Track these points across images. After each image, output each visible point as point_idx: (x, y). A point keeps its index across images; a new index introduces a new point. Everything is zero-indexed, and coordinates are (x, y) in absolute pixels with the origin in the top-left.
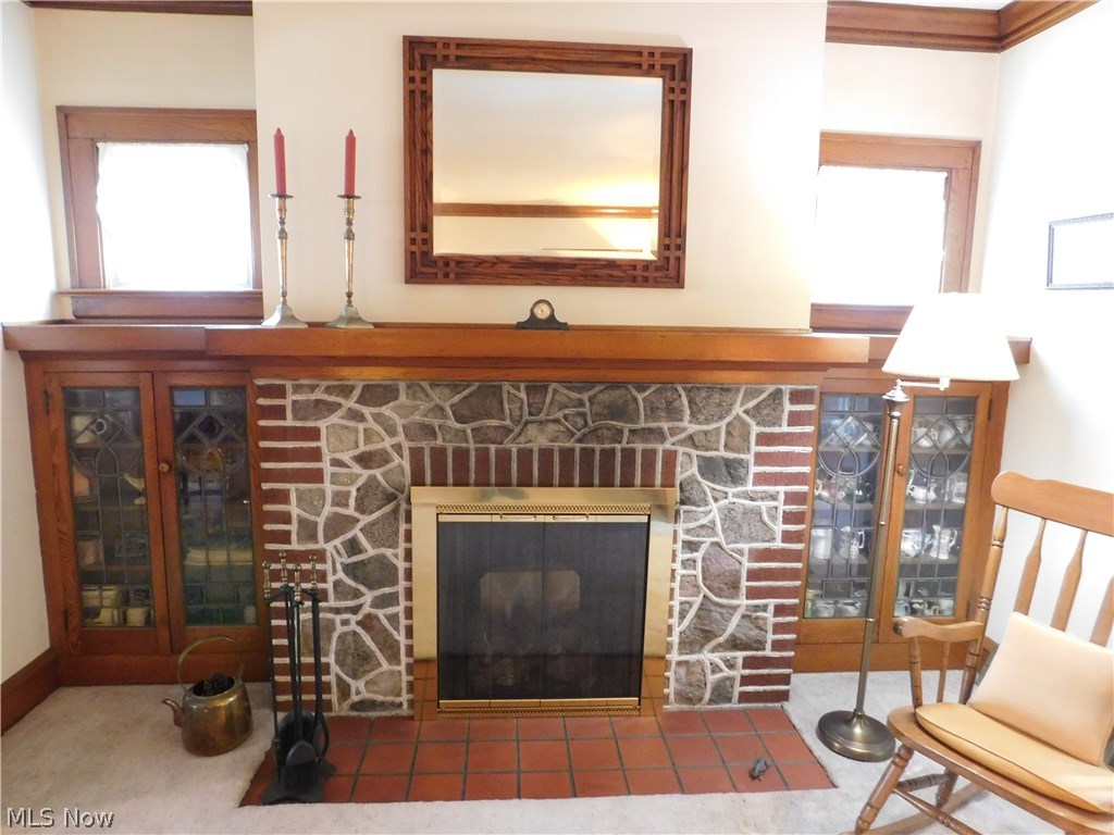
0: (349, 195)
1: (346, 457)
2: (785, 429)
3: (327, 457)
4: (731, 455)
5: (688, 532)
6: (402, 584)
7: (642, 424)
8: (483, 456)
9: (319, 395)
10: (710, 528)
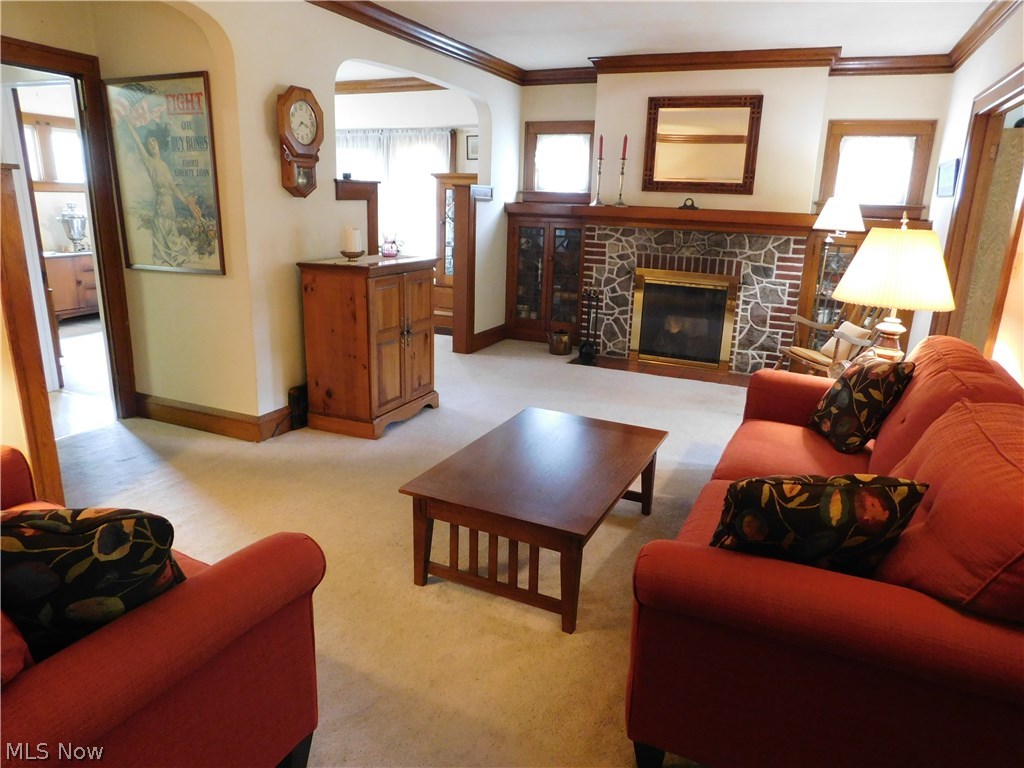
0: (624, 159)
1: (614, 256)
2: (791, 255)
3: (607, 255)
4: (766, 265)
5: (745, 296)
6: (630, 306)
7: (728, 250)
8: (664, 258)
9: (607, 232)
10: (754, 296)
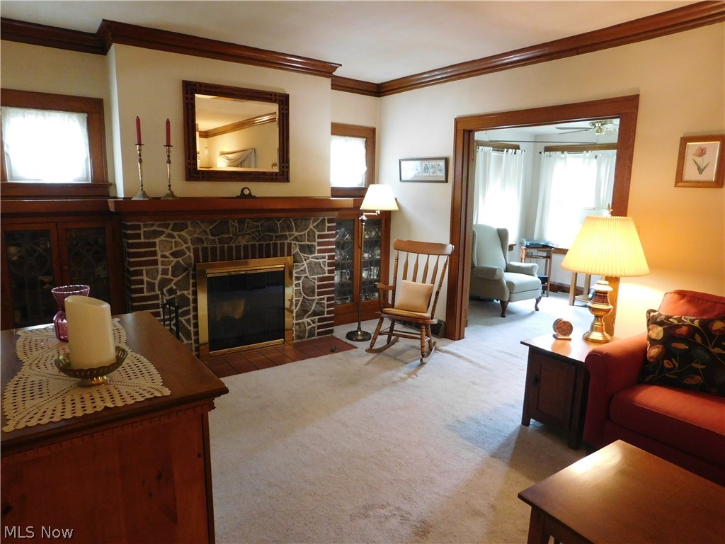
0: (168, 145)
1: (167, 254)
2: (327, 232)
3: (159, 254)
4: (310, 243)
5: (296, 273)
6: (192, 305)
7: (279, 234)
8: (222, 249)
9: (155, 228)
10: (304, 271)
